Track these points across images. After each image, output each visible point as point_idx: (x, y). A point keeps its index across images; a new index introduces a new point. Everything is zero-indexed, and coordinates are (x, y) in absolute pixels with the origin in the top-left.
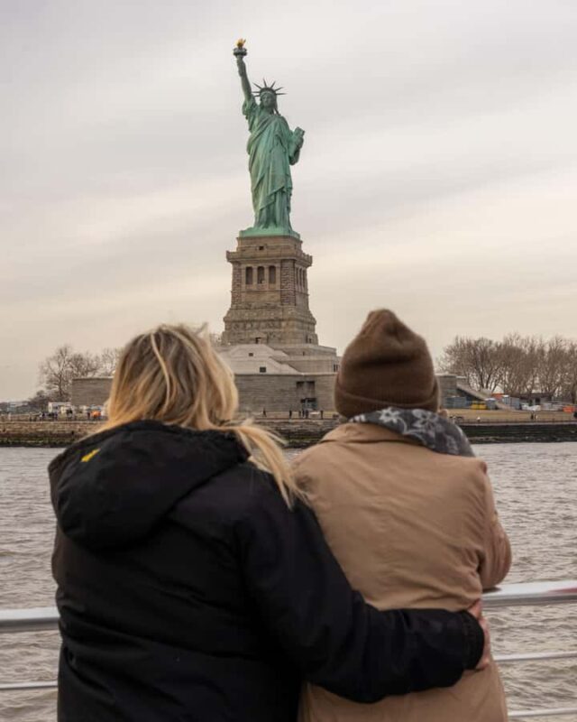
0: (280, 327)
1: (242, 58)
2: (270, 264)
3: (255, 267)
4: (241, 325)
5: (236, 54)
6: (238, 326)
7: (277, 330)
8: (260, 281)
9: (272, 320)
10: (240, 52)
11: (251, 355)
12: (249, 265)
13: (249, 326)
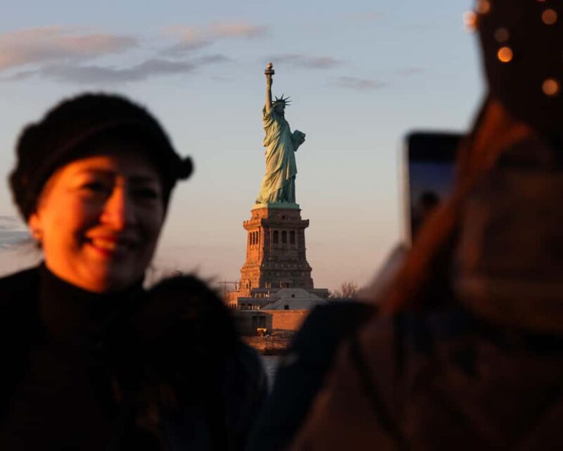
0: (300, 276)
1: (271, 76)
2: (292, 230)
3: (280, 231)
4: (273, 273)
5: (267, 74)
6: (270, 274)
7: (299, 278)
8: (284, 241)
9: (295, 271)
10: (270, 72)
11: (293, 296)
12: (276, 229)
13: (278, 274)
